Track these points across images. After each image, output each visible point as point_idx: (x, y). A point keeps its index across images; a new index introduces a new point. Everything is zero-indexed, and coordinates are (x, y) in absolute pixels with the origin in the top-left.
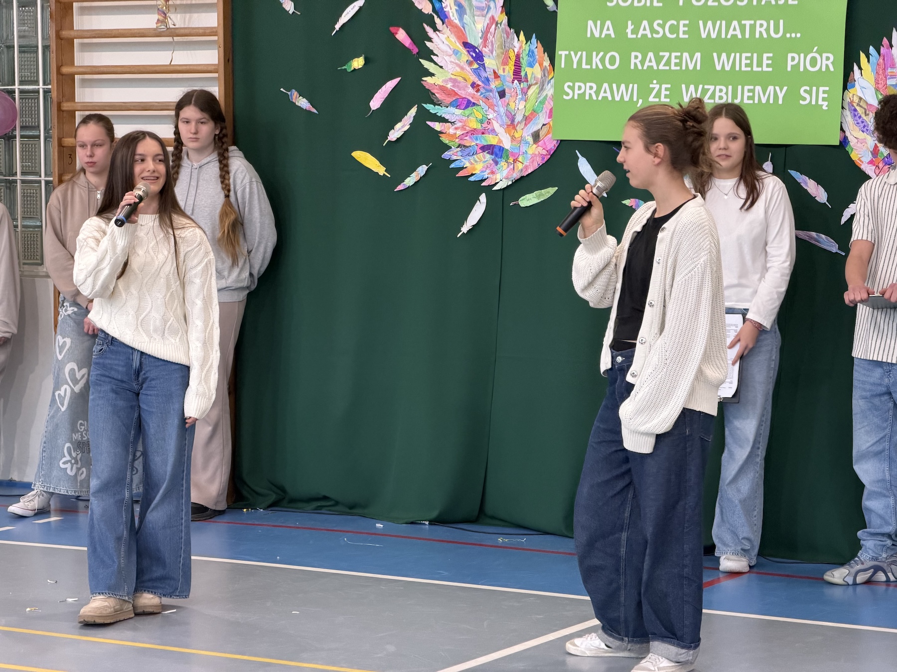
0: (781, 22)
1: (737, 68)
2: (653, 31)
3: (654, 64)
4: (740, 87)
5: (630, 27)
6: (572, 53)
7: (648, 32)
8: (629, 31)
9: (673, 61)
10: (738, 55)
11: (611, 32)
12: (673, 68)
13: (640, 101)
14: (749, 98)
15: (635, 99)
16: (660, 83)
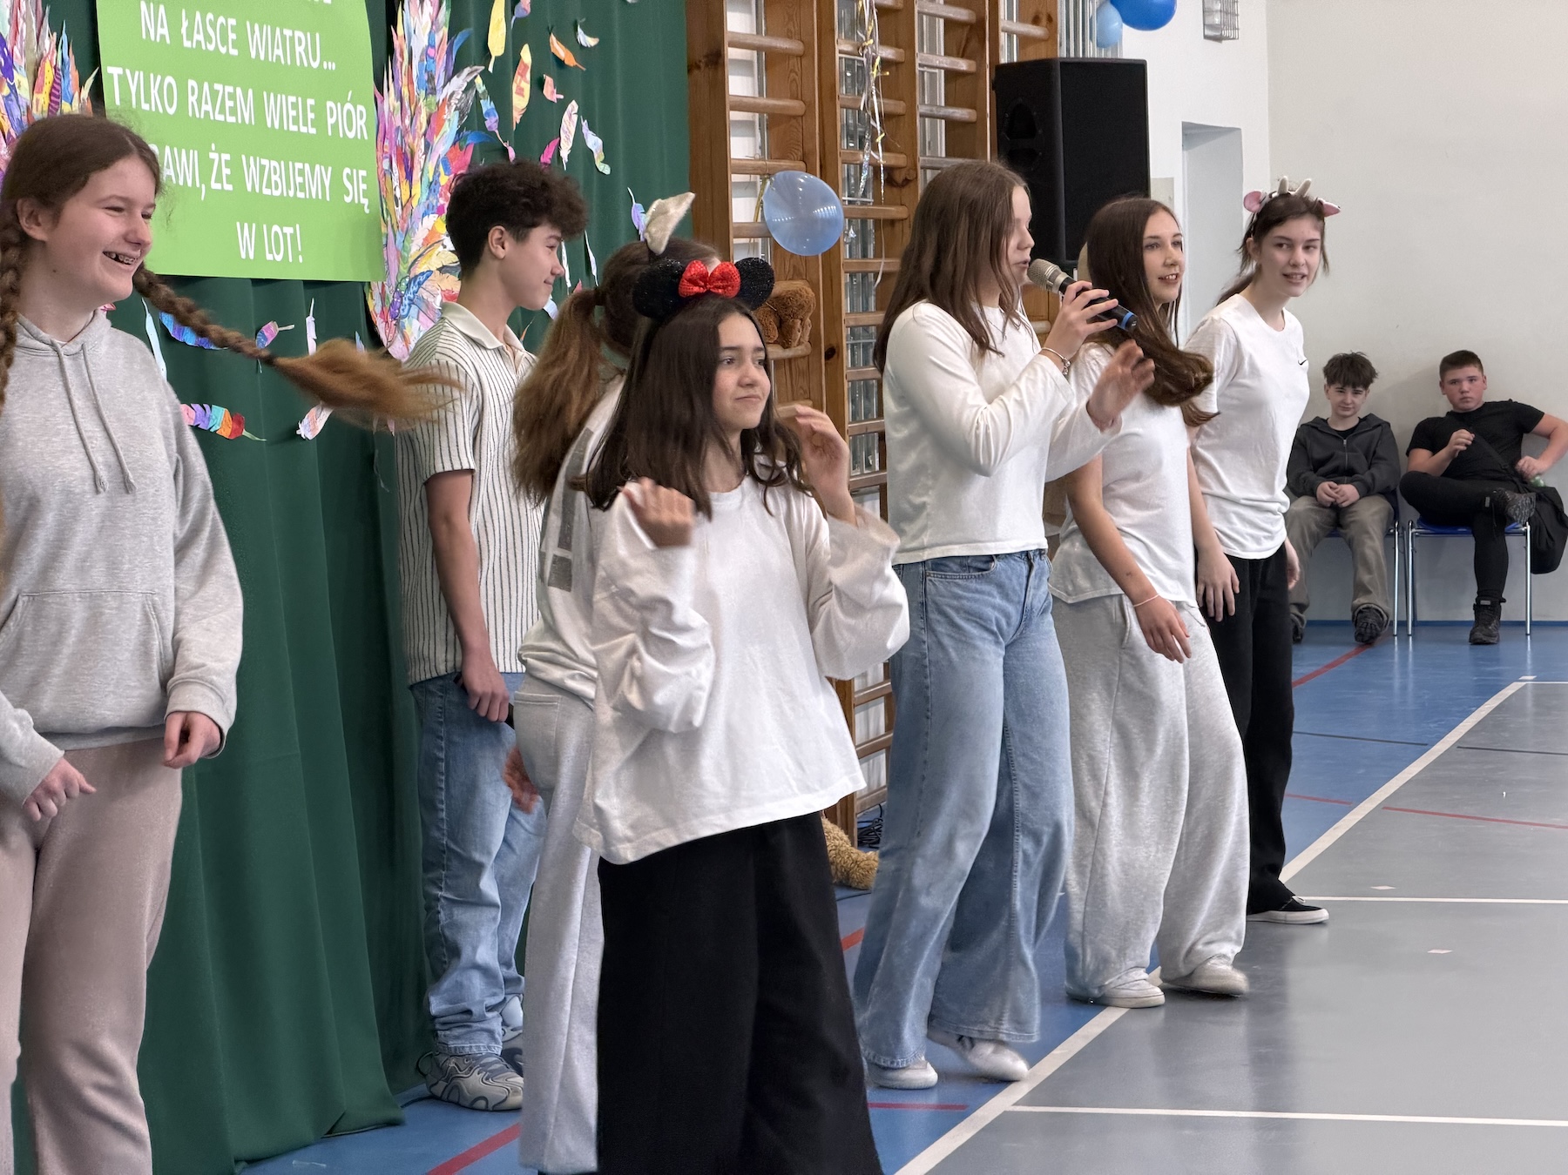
0: (317, 35)
1: (285, 128)
2: (208, 38)
3: (209, 107)
4: (290, 163)
5: (185, 24)
6: (128, 72)
7: (200, 37)
8: (184, 31)
9: (229, 104)
10: (284, 96)
11: (165, 31)
12: (231, 119)
13: (203, 186)
14: (303, 189)
15: (198, 185)
16: (218, 151)
